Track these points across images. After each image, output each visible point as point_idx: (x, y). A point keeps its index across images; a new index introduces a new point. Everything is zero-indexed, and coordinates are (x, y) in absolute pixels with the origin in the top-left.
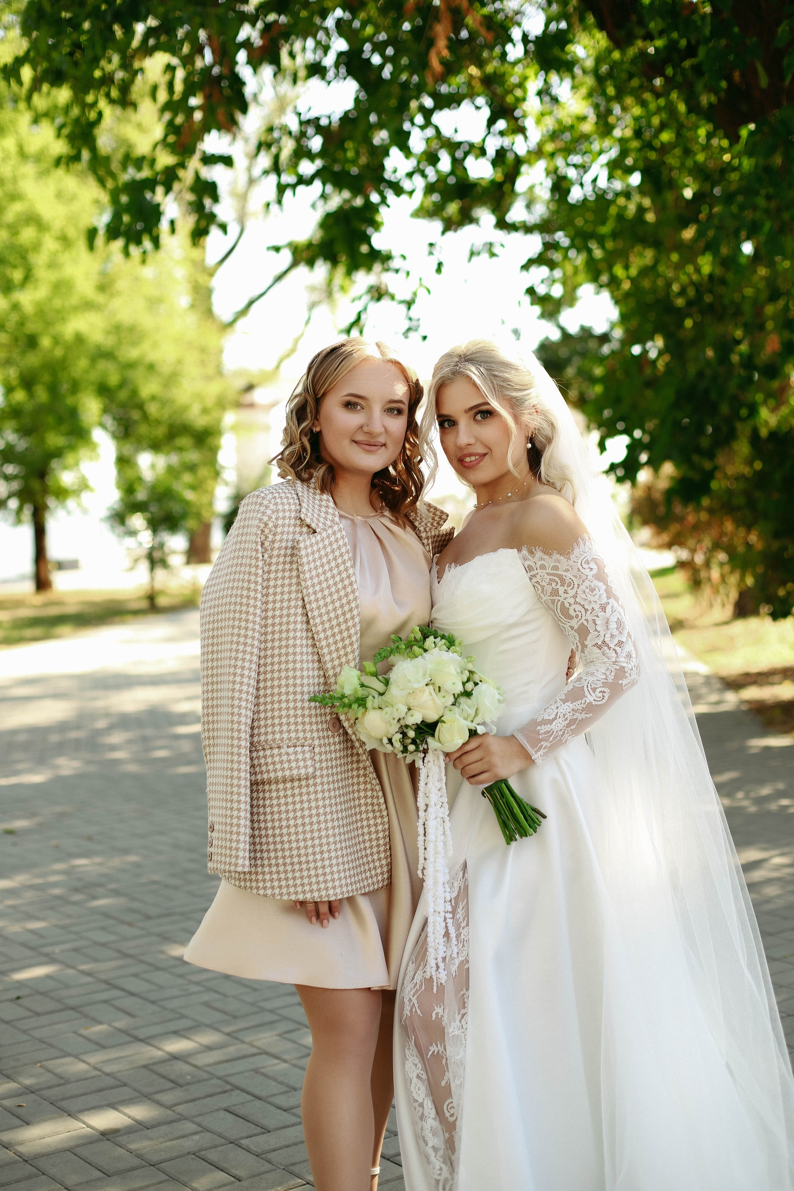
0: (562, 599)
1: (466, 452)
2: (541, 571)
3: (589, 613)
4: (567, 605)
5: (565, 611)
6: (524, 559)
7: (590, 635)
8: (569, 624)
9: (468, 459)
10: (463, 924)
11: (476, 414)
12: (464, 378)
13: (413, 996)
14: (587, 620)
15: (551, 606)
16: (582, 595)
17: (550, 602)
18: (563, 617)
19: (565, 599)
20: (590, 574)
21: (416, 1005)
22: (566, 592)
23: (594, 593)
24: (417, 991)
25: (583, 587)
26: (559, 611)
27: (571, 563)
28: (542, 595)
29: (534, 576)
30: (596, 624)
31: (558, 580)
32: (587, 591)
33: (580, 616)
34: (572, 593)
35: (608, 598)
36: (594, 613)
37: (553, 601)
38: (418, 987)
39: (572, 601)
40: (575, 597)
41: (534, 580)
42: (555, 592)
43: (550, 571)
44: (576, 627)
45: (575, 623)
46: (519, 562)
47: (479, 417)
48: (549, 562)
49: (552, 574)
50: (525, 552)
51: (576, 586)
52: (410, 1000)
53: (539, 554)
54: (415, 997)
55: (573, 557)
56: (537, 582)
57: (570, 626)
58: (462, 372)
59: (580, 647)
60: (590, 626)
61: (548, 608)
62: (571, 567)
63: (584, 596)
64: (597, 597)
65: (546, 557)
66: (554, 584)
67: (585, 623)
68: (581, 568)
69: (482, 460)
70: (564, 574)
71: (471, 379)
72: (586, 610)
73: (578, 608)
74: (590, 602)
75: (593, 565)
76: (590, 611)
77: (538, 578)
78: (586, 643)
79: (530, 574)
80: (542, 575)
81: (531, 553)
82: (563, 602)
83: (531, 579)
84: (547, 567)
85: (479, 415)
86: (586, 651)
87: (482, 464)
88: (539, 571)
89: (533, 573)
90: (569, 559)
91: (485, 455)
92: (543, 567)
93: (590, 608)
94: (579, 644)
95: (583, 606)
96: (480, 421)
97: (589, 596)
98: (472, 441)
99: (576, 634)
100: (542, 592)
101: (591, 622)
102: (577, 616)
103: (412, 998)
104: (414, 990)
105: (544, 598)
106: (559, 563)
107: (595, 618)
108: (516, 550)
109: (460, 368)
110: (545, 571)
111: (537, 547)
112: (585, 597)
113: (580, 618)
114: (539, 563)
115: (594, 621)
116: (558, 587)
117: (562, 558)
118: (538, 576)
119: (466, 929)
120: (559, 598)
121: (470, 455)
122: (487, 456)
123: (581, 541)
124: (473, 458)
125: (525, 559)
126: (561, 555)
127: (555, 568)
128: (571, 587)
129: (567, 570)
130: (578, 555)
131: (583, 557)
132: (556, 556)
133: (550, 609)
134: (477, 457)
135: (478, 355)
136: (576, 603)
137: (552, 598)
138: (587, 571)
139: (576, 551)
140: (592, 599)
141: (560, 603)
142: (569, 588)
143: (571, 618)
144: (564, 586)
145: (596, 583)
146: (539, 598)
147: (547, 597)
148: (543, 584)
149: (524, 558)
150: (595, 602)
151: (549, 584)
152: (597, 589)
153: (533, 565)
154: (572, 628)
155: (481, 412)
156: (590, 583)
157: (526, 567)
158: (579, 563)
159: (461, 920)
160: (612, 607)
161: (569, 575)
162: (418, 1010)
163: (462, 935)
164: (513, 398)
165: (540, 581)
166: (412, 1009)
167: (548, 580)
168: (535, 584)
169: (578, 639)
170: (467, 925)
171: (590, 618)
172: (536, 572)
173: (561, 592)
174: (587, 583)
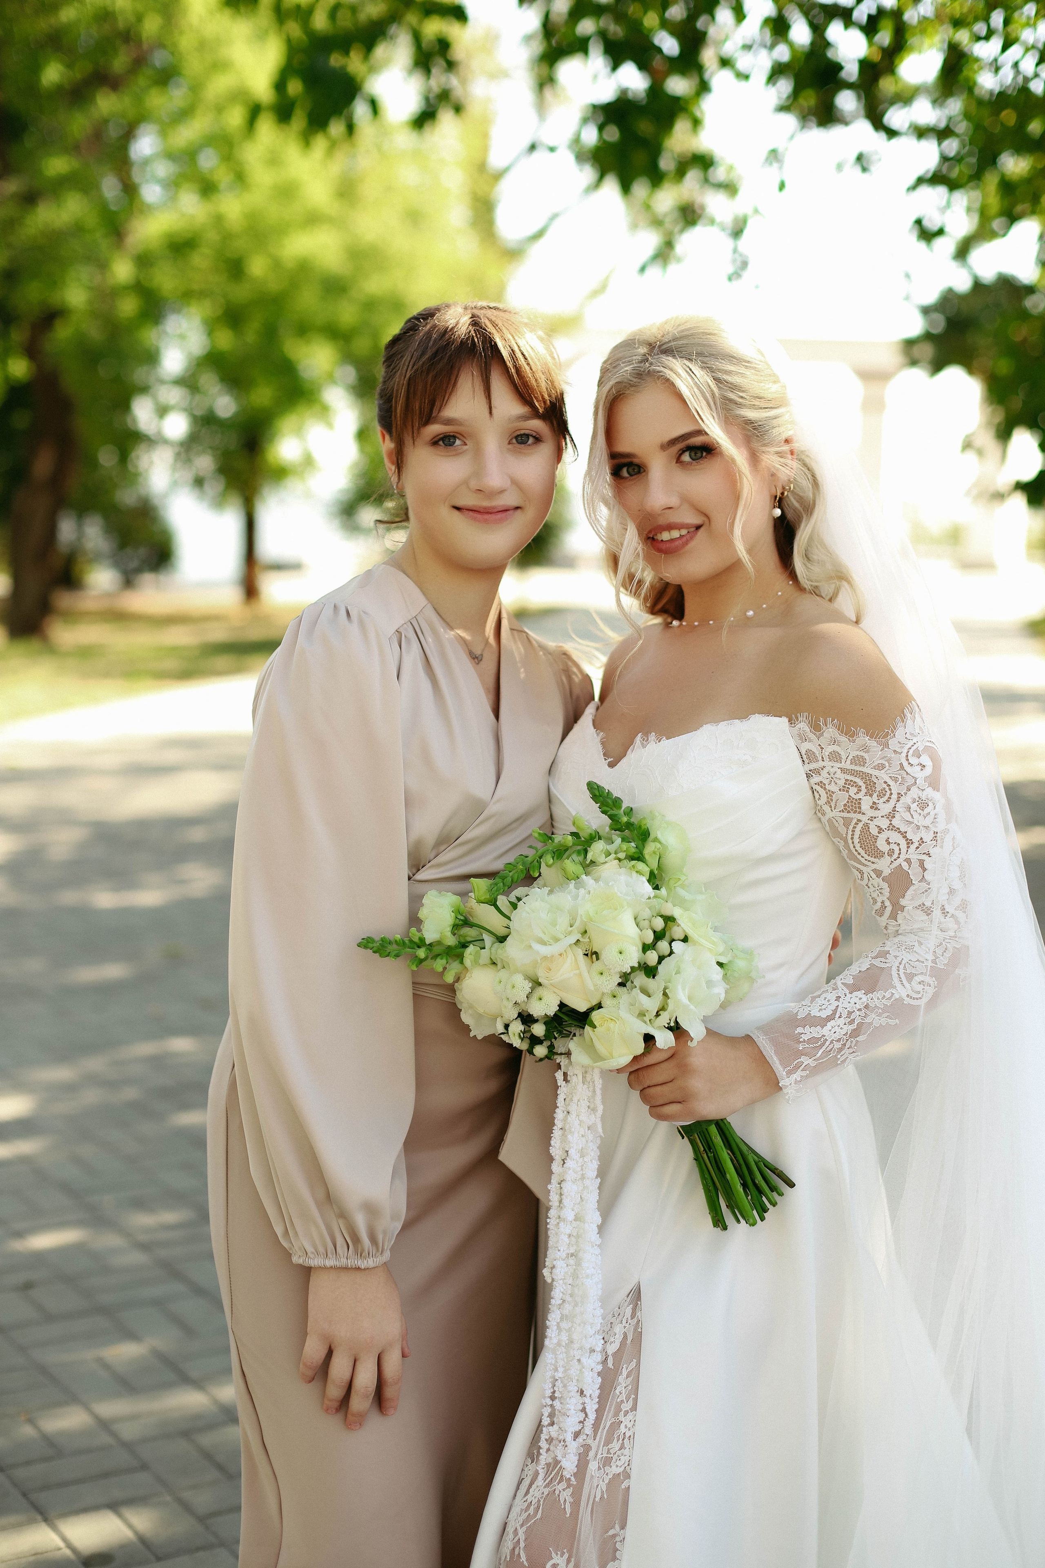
0: (864, 819)
1: (662, 521)
2: (831, 764)
3: (913, 847)
4: (874, 831)
5: (869, 842)
6: (801, 739)
7: (912, 888)
8: (874, 866)
9: (665, 536)
10: (626, 1406)
11: (683, 451)
12: (659, 382)
13: (522, 1526)
14: (908, 861)
15: (842, 829)
16: (903, 814)
17: (841, 821)
18: (863, 852)
19: (872, 819)
20: (920, 775)
21: (522, 1544)
22: (874, 806)
23: (926, 811)
24: (529, 1517)
25: (907, 800)
26: (856, 840)
27: (889, 753)
28: (826, 808)
29: (817, 772)
30: (924, 870)
31: (860, 782)
32: (914, 806)
33: (897, 852)
34: (886, 808)
35: (948, 821)
36: (923, 848)
37: (847, 822)
38: (531, 1511)
39: (884, 823)
40: (891, 816)
41: (816, 779)
42: (854, 806)
43: (848, 766)
44: (887, 872)
45: (885, 865)
46: (791, 743)
47: (686, 457)
48: (848, 749)
49: (853, 773)
50: (803, 726)
51: (895, 796)
52: (516, 1532)
53: (830, 732)
54: (524, 1528)
55: (893, 743)
56: (821, 784)
57: (874, 870)
58: (654, 371)
59: (889, 909)
60: (914, 873)
61: (832, 832)
62: (889, 761)
63: (907, 816)
64: (929, 820)
65: (843, 739)
66: (853, 790)
67: (905, 866)
68: (905, 764)
69: (692, 538)
70: (875, 772)
71: (673, 385)
72: (909, 842)
73: (895, 837)
74: (918, 827)
75: (925, 760)
76: (916, 844)
77: (824, 777)
78: (903, 902)
79: (808, 767)
80: (832, 770)
81: (816, 728)
82: (867, 825)
83: (808, 776)
84: (844, 757)
85: (687, 454)
86: (900, 916)
87: (692, 544)
88: (827, 763)
89: (813, 766)
90: (887, 745)
91: (698, 527)
92: (835, 757)
93: (916, 839)
94: (887, 903)
95: (904, 835)
96: (688, 464)
97: (916, 815)
98: (674, 501)
99: (885, 885)
100: (828, 802)
101: (915, 864)
102: (891, 853)
103: (519, 1528)
104: (525, 1515)
105: (830, 814)
106: (867, 752)
107: (924, 857)
108: (785, 720)
109: (651, 364)
110: (839, 765)
111: (829, 720)
112: (910, 819)
113: (895, 856)
114: (829, 749)
115: (922, 863)
116: (860, 795)
117: (873, 743)
118: (824, 773)
119: (630, 1416)
120: (860, 816)
121: (670, 527)
122: (702, 530)
123: (908, 715)
124: (675, 534)
125: (803, 738)
126: (871, 737)
127: (859, 761)
128: (886, 798)
129: (880, 767)
130: (903, 740)
131: (911, 743)
132: (863, 739)
133: (836, 833)
134: (684, 532)
135: (685, 342)
136: (892, 827)
137: (845, 815)
138: (915, 771)
139: (900, 733)
140: (922, 822)
141: (861, 825)
142: (882, 800)
143: (879, 854)
144: (871, 796)
145: (929, 792)
146: (818, 812)
147: (836, 813)
148: (832, 787)
149: (800, 735)
150: (927, 827)
151: (844, 789)
152: (930, 804)
153: (816, 750)
154: (878, 873)
155: (690, 449)
156: (920, 793)
157: (803, 753)
158: (904, 755)
159: (623, 1397)
160: (954, 838)
161: (883, 775)
162: (522, 1552)
163: (622, 1426)
164: (749, 422)
165: (826, 782)
166: (514, 1549)
167: (841, 783)
168: (818, 788)
169: (887, 894)
170: (634, 1408)
171: (914, 855)
172: (821, 764)
173: (865, 806)
174: (914, 793)
